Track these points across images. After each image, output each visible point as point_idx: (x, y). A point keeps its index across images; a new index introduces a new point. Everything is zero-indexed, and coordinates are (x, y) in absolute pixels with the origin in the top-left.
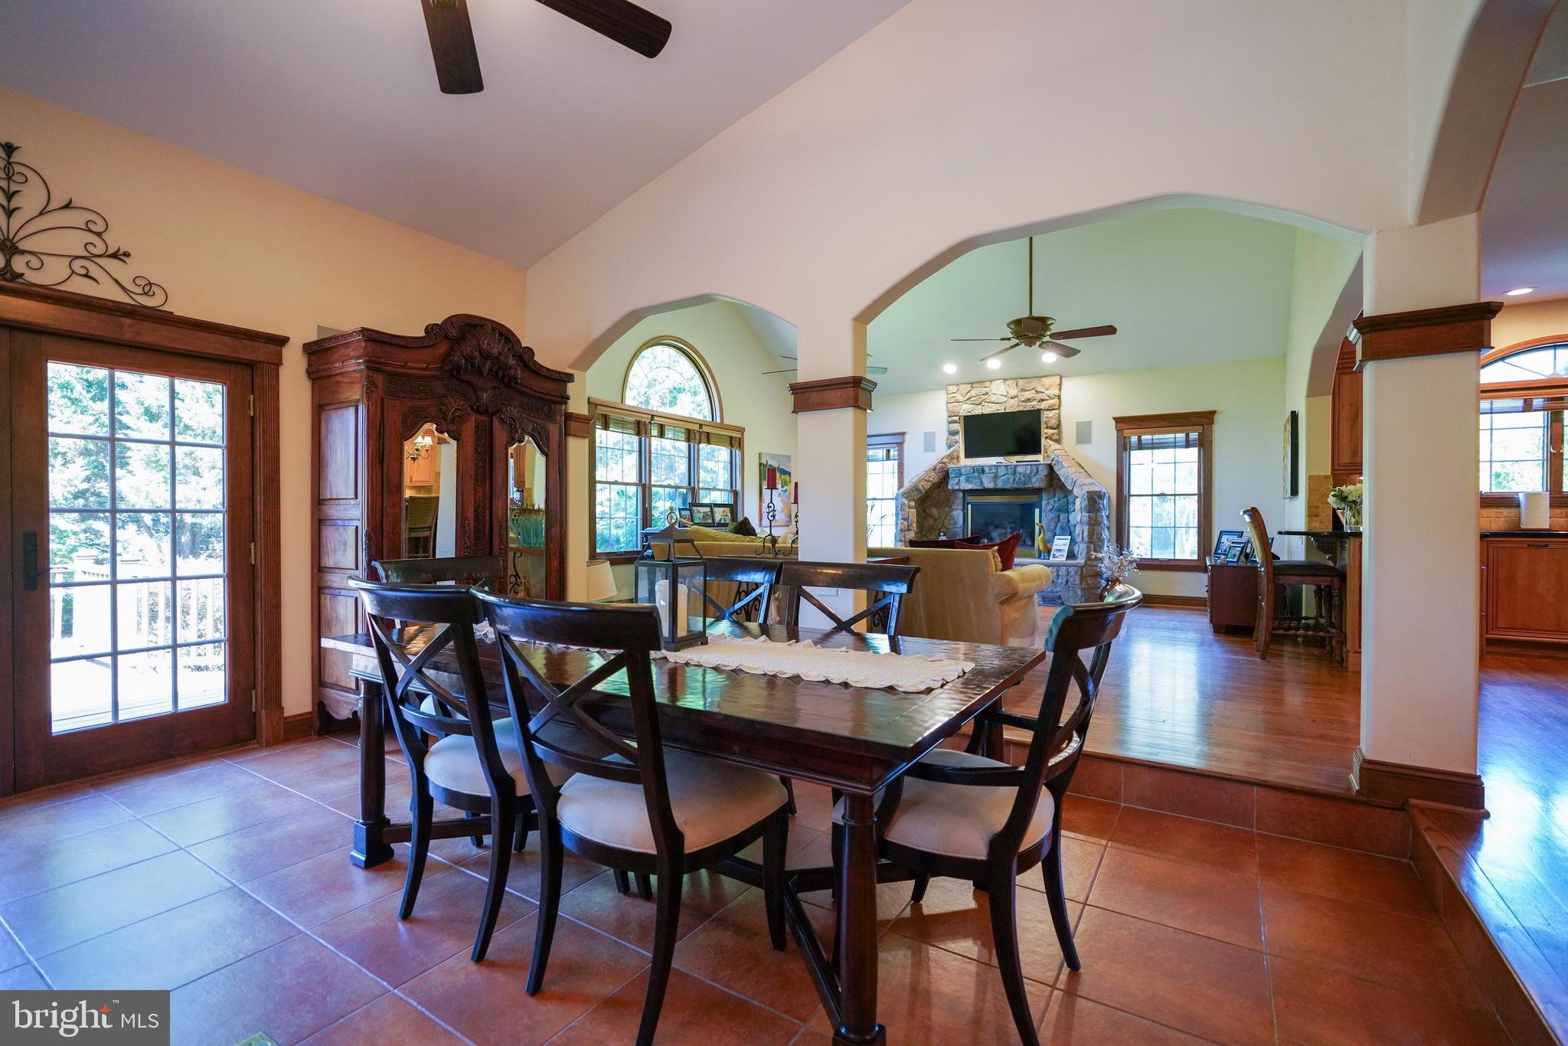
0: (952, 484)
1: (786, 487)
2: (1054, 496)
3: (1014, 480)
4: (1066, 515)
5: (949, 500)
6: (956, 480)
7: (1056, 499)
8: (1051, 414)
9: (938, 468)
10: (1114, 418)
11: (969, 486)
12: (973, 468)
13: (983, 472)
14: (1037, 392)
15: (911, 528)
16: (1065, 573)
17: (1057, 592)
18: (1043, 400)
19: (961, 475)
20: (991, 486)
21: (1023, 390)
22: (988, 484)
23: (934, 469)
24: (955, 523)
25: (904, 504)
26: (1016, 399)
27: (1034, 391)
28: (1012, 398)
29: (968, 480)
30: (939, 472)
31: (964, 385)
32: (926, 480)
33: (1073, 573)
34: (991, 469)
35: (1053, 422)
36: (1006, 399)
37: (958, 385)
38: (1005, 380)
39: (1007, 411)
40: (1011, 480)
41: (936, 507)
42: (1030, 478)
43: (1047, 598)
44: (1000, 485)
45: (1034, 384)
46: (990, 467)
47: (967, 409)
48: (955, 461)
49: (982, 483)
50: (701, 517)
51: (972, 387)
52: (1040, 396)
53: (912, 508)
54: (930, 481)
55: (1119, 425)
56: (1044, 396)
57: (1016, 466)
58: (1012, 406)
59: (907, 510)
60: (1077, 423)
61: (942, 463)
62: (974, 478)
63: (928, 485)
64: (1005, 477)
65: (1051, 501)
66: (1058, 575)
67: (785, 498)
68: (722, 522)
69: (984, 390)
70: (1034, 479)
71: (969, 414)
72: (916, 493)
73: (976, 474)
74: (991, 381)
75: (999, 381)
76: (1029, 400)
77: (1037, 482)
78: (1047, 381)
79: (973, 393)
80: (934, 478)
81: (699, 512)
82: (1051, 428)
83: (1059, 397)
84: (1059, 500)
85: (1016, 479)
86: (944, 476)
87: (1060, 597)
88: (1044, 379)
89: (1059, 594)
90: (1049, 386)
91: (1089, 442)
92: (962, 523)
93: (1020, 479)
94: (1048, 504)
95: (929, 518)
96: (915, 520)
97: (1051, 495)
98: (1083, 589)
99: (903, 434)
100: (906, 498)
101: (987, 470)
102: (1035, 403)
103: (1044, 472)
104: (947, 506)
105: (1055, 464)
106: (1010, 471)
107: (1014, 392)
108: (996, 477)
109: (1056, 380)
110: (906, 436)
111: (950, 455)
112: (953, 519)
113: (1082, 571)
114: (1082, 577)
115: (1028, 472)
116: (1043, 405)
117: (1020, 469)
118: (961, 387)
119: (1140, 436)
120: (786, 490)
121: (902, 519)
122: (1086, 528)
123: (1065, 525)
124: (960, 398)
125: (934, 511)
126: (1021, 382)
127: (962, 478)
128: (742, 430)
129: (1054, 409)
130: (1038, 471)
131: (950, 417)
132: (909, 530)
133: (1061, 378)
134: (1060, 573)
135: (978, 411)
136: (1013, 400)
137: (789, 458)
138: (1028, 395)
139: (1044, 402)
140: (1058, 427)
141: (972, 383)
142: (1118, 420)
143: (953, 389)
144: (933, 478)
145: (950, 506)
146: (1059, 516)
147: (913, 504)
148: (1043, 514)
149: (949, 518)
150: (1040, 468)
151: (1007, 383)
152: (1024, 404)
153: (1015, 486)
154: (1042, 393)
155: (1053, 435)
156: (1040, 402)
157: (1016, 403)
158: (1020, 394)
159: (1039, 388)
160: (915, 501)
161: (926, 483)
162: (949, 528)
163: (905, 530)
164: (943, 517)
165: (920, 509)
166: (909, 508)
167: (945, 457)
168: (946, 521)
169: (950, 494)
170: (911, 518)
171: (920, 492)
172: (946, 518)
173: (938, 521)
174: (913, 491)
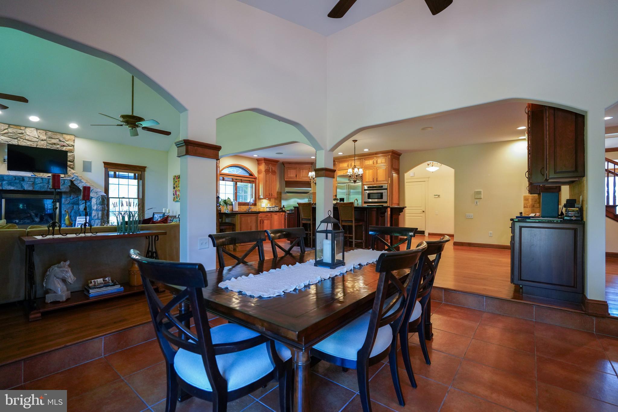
2: (70, 196)
4: (77, 206)
7: (72, 198)
8: (69, 154)
10: (104, 162)
11: (10, 188)
12: (15, 177)
13: (23, 180)
14: (60, 141)
18: (64, 146)
20: (30, 189)
21: (50, 138)
22: (28, 188)
26: (45, 142)
27: (58, 140)
28: (42, 140)
29: (10, 184)
31: (2, 124)
34: (30, 179)
35: (72, 159)
36: (37, 140)
38: (37, 129)
39: (38, 147)
44: (37, 189)
45: (59, 136)
46: (29, 177)
49: (22, 187)
52: (62, 143)
55: (106, 165)
56: (65, 144)
58: (43, 145)
60: (83, 161)
62: (16, 183)
65: (68, 199)
69: (20, 131)
71: (7, 143)
73: (17, 181)
74: (26, 127)
75: (33, 129)
76: (55, 144)
77: (64, 189)
78: (66, 137)
79: (10, 131)
82: (71, 162)
83: (73, 146)
84: (73, 198)
88: (64, 135)
90: (67, 139)
91: (90, 171)
94: (66, 200)
97: (69, 196)
101: (26, 179)
102: (58, 146)
103: (69, 184)
105: (75, 180)
106: (45, 182)
107: (45, 138)
108: (33, 184)
109: (72, 137)
116: (64, 149)
119: (116, 172)
122: (100, 213)
123: (77, 211)
126: (49, 133)
127: (5, 183)
129: (71, 152)
130: (64, 183)
133: (75, 137)
135: (15, 142)
136: (43, 142)
138: (53, 141)
140: (74, 161)
141: (9, 125)
146: (73, 207)
148: (62, 206)
150: (66, 181)
151: (39, 131)
152: (50, 145)
154: (64, 142)
155: (71, 165)
156: (62, 146)
157: (46, 144)
158: (47, 139)
159: (61, 139)
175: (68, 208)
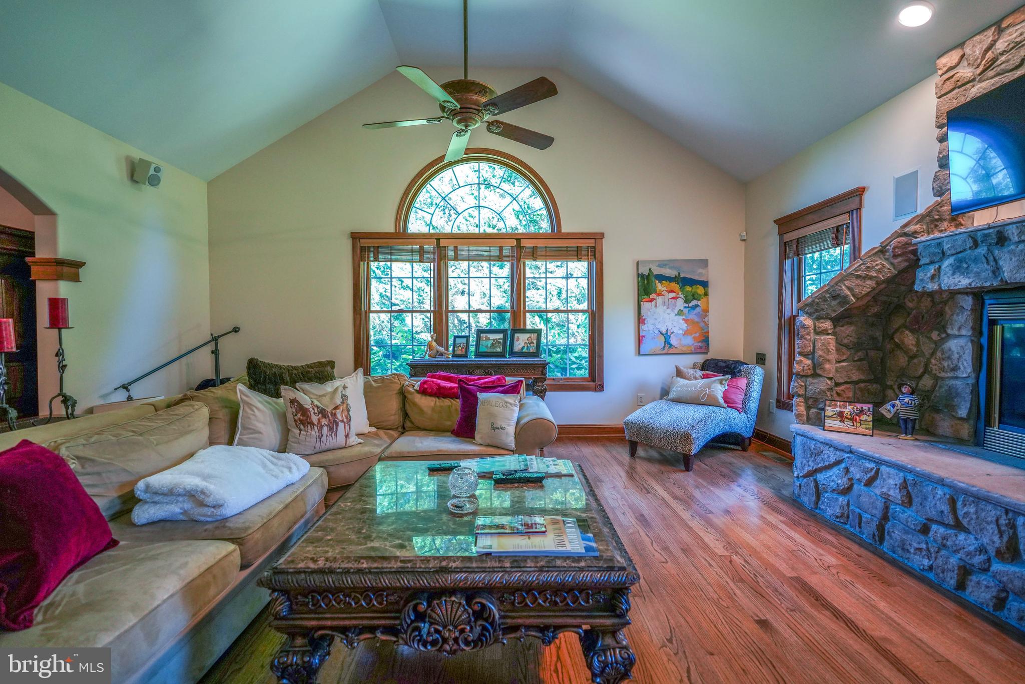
0: (924, 281)
1: (694, 302)
5: (941, 314)
6: (932, 270)
9: (890, 248)
11: (968, 282)
12: (974, 234)
15: (819, 371)
19: (943, 255)
22: (1018, 273)
23: (886, 251)
24: (955, 369)
29: (957, 268)
30: (895, 256)
32: (858, 277)
37: (961, 45)
41: (913, 331)
48: (945, 225)
49: (995, 270)
50: (489, 345)
51: (1000, 32)
53: (825, 332)
54: (871, 278)
59: (812, 336)
61: (906, 234)
62: (976, 259)
63: (866, 287)
67: (693, 316)
68: (525, 350)
72: (834, 303)
73: (980, 250)
79: (1001, 45)
80: (884, 269)
81: (489, 339)
86: (906, 261)
92: (971, 368)
95: (898, 352)
96: (833, 356)
99: (862, 191)
100: (810, 315)
101: (1010, 233)
104: (937, 327)
110: (866, 196)
111: (929, 214)
112: (949, 358)
118: (969, 46)
120: (697, 306)
125: (909, 339)
127: (947, 263)
128: (599, 237)
132: (815, 375)
137: (704, 263)
144: (879, 271)
145: (943, 329)
147: (827, 325)
149: (939, 354)
160: (832, 319)
161: (859, 282)
162: (943, 379)
163: (807, 376)
164: (927, 349)
165: (878, 334)
166: (817, 333)
167: (921, 219)
168: (933, 361)
169: (945, 303)
170: (820, 353)
171: (844, 300)
172: (933, 354)
173: (915, 361)
174: (825, 300)
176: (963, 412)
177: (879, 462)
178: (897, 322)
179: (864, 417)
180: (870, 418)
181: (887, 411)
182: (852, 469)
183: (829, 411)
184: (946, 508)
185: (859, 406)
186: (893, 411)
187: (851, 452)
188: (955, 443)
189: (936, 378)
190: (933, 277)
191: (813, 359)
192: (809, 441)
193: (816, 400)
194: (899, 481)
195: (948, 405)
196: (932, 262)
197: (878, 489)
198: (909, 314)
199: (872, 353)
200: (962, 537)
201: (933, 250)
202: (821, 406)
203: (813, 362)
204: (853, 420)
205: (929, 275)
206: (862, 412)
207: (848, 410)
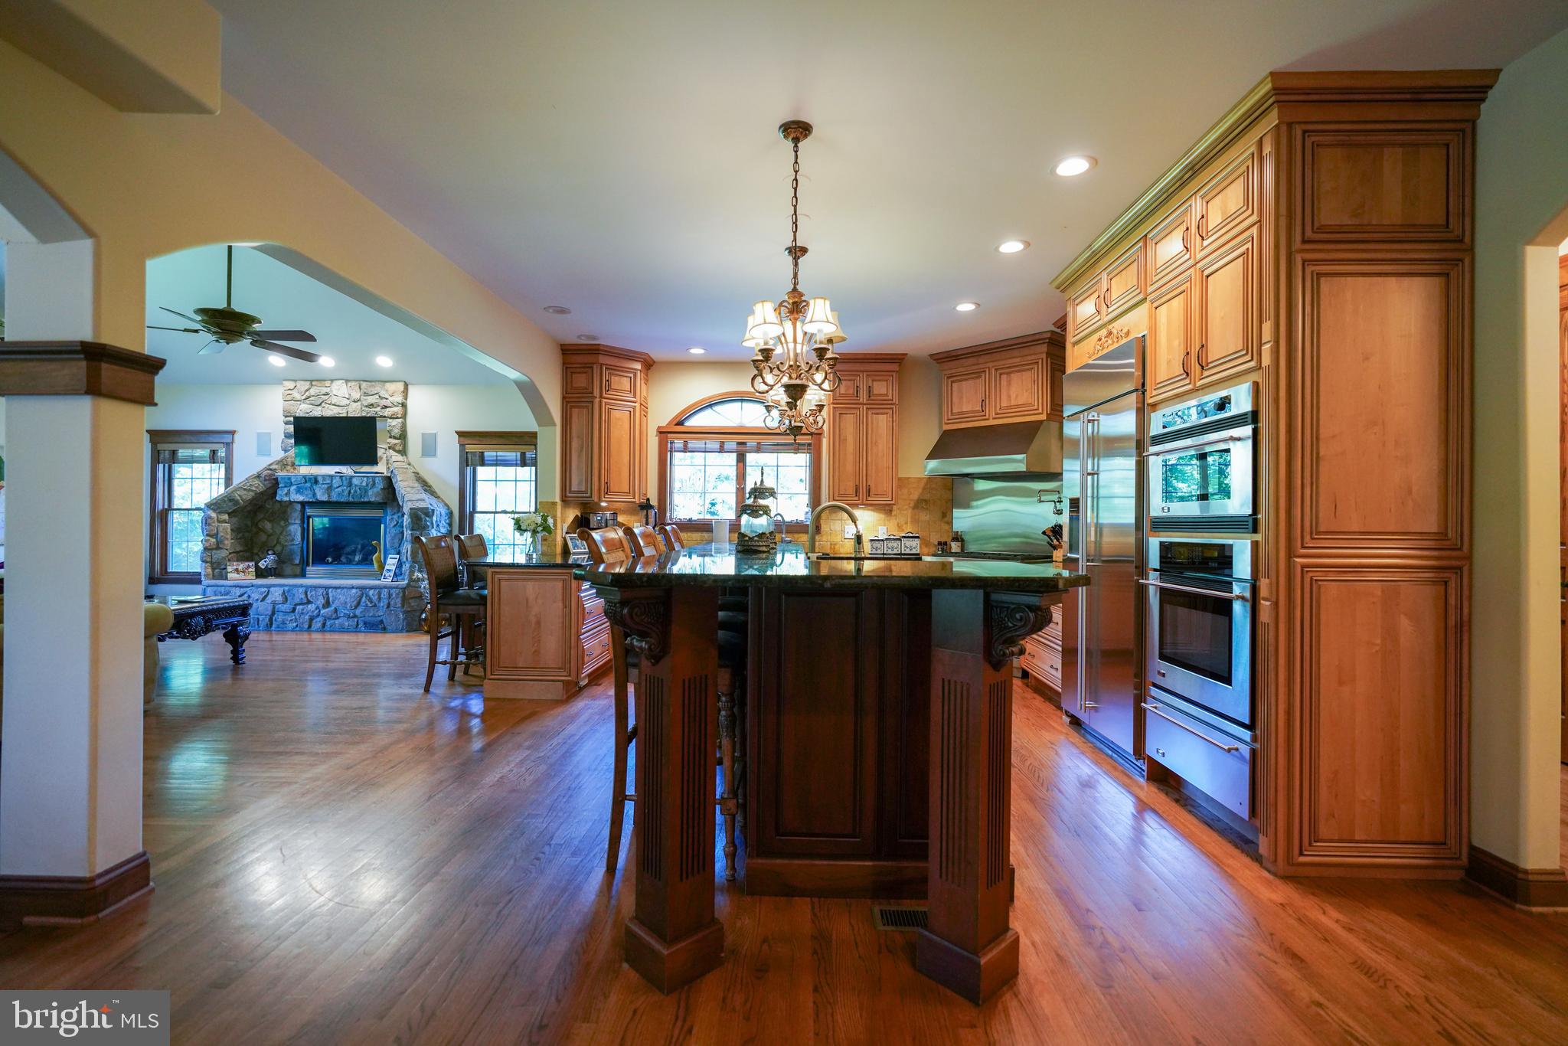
0: (281, 495)
3: (350, 492)
5: (285, 512)
6: (286, 490)
8: (394, 422)
9: (263, 476)
10: (456, 432)
11: (301, 498)
12: (304, 477)
13: (316, 482)
14: (381, 397)
15: (221, 546)
16: (387, 596)
17: (379, 616)
18: (386, 407)
19: (291, 484)
20: (324, 498)
21: (366, 394)
22: (321, 496)
23: (258, 476)
24: (293, 540)
25: (210, 518)
26: (359, 403)
27: (377, 396)
28: (355, 402)
29: (299, 491)
30: (265, 480)
31: (302, 382)
32: (245, 489)
33: (394, 596)
34: (324, 480)
35: (396, 432)
36: (348, 402)
37: (295, 381)
38: (347, 381)
39: (349, 415)
40: (346, 493)
41: (270, 521)
42: (366, 491)
43: (369, 623)
44: (334, 498)
45: (378, 388)
46: (324, 477)
47: (304, 410)
48: (289, 468)
49: (314, 495)
51: (312, 385)
52: (383, 402)
53: (224, 521)
54: (252, 491)
55: (462, 439)
56: (388, 403)
57: (351, 478)
58: (355, 411)
59: (216, 524)
60: (423, 434)
61: (271, 470)
62: (306, 489)
63: (250, 495)
64: (340, 489)
65: (395, 517)
66: (380, 598)
69: (324, 390)
70: (370, 493)
71: (307, 415)
72: (230, 504)
73: (308, 485)
74: (332, 381)
75: (341, 381)
76: (372, 405)
77: (373, 496)
78: (391, 387)
79: (313, 391)
80: (259, 486)
82: (395, 438)
83: (404, 405)
85: (352, 491)
86: (272, 484)
87: (382, 622)
88: (388, 385)
89: (380, 619)
90: (392, 393)
91: (435, 455)
92: (300, 539)
93: (356, 492)
94: (392, 519)
96: (229, 536)
97: (395, 511)
98: (405, 612)
99: (233, 433)
100: (214, 510)
101: (320, 479)
102: (378, 409)
103: (380, 485)
104: (283, 519)
105: (393, 477)
106: (345, 483)
107: (356, 395)
108: (330, 488)
109: (400, 386)
110: (236, 436)
111: (282, 461)
112: (290, 535)
113: (404, 593)
114: (404, 599)
115: (364, 484)
116: (387, 412)
117: (355, 481)
118: (299, 384)
119: (484, 452)
121: (207, 535)
122: (410, 548)
124: (298, 396)
125: (268, 526)
126: (364, 385)
127: (293, 488)
129: (397, 418)
130: (374, 484)
131: (286, 417)
132: (218, 548)
133: (406, 385)
134: (382, 596)
135: (317, 412)
136: (356, 404)
138: (371, 400)
139: (388, 409)
140: (403, 436)
141: (311, 381)
142: (461, 434)
143: (291, 385)
144: (257, 487)
145: (286, 520)
146: (403, 533)
147: (226, 517)
148: (386, 530)
150: (377, 480)
151: (350, 384)
152: (367, 409)
153: (351, 499)
154: (387, 399)
155: (396, 445)
156: (383, 408)
157: (359, 407)
158: (363, 398)
159: (383, 394)
160: (229, 514)
161: (245, 492)
162: (286, 545)
163: (212, 549)
164: (278, 532)
165: (249, 523)
166: (219, 521)
167: (278, 463)
168: (281, 537)
169: (287, 506)
170: (222, 534)
171: (236, 502)
172: (281, 533)
173: (272, 537)
174: (225, 501)
175: (393, 535)
176: (297, 562)
177: (269, 587)
178: (260, 516)
179: (250, 570)
180: (254, 570)
181: (262, 564)
182: (253, 595)
183: (230, 569)
184: (303, 596)
185: (247, 564)
186: (265, 564)
187: (252, 586)
188: (295, 576)
189: (284, 546)
190: (286, 494)
191: (216, 538)
192: (219, 588)
193: (219, 564)
194: (281, 592)
195: (291, 560)
196: (285, 487)
197: (269, 600)
198: (267, 512)
199: (247, 534)
200: (310, 606)
201: (286, 480)
202: (223, 567)
203: (217, 541)
204: (243, 572)
205: (284, 492)
206: (249, 567)
207: (241, 566)
